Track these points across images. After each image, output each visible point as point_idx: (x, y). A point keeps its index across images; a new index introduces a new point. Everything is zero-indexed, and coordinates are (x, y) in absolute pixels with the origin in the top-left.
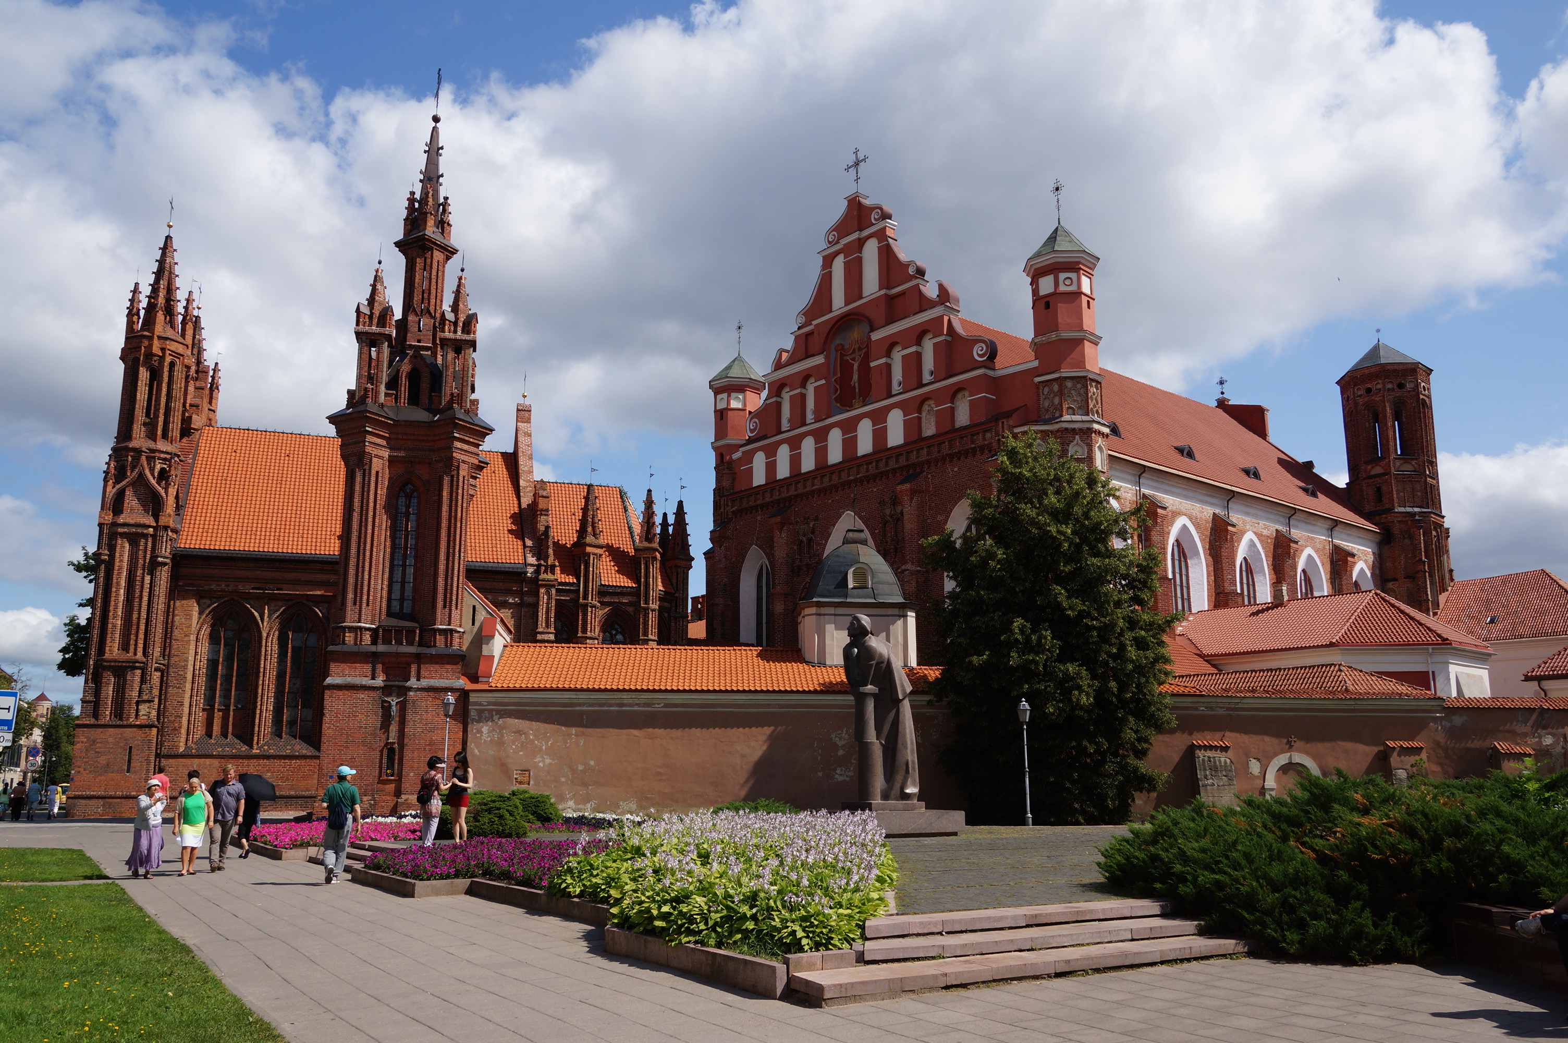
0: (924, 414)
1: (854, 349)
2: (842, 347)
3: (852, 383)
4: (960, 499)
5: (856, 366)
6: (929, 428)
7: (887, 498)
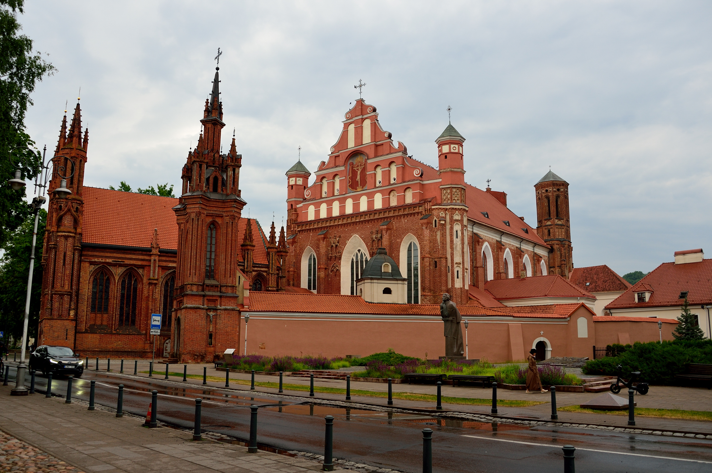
0: (391, 196)
1: (358, 165)
2: (352, 164)
3: (357, 180)
4: (407, 233)
5: (359, 173)
6: (394, 203)
7: (374, 230)
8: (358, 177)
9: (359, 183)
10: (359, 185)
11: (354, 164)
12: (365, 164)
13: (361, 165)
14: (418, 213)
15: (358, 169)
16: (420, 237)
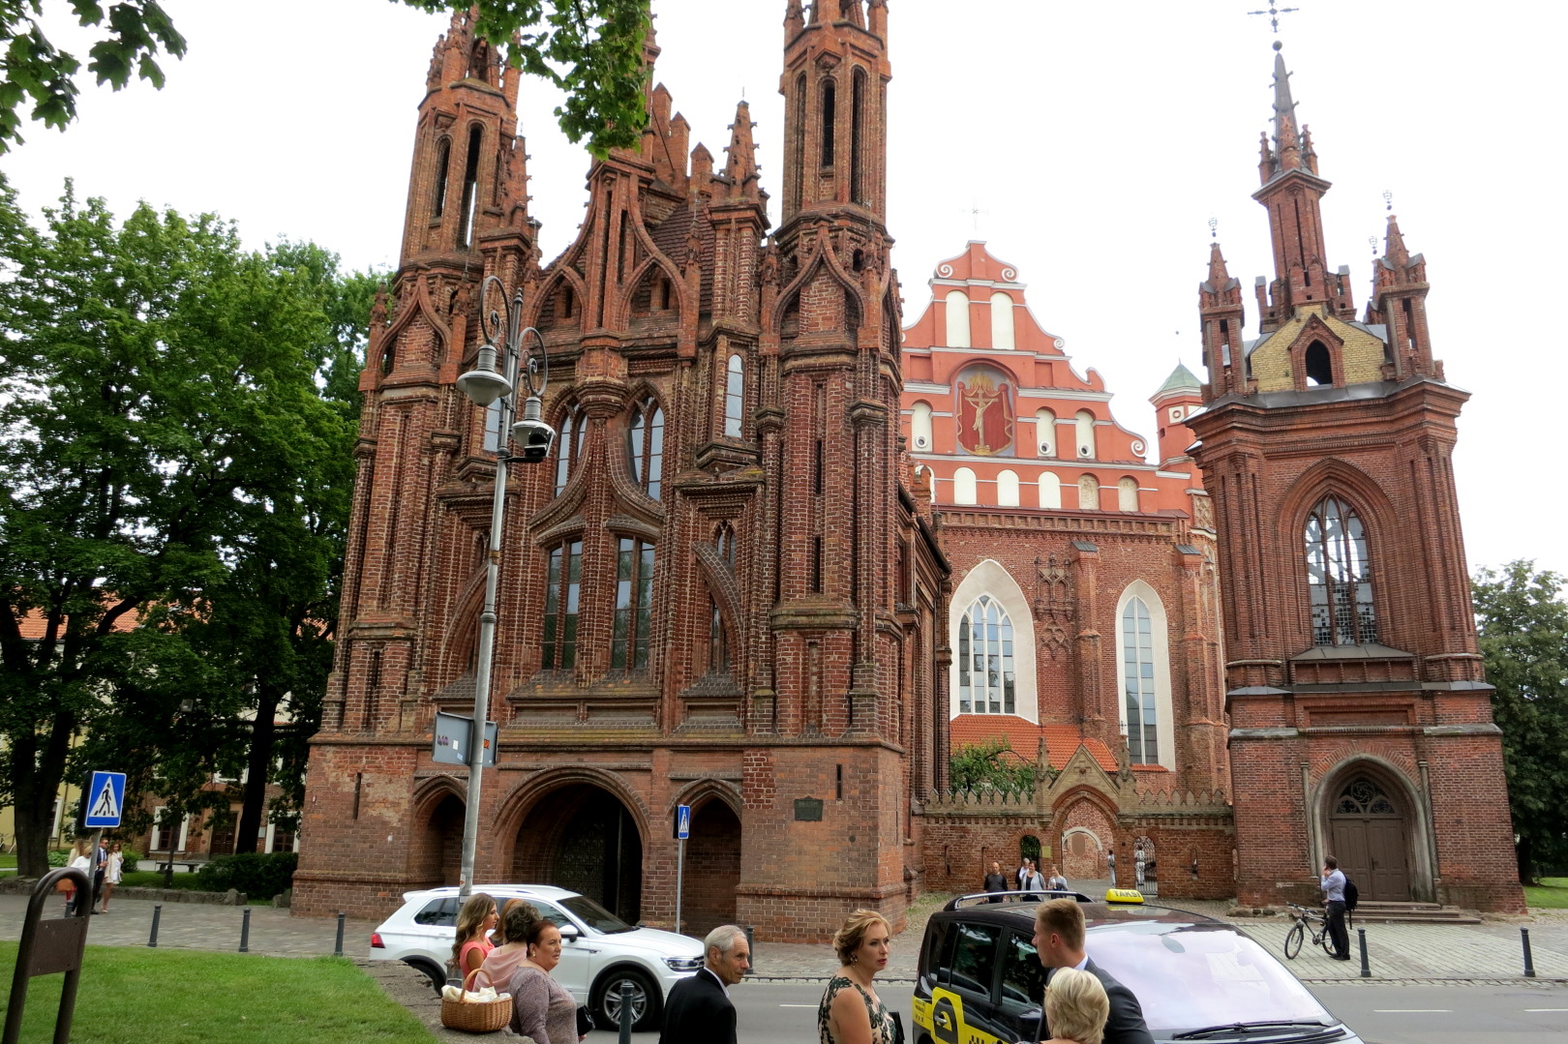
0: (1081, 485)
1: (975, 393)
2: (962, 386)
3: (975, 427)
4: (1134, 578)
5: (979, 412)
6: (1088, 501)
7: (1044, 558)
8: (979, 423)
9: (981, 436)
10: (982, 442)
11: (967, 387)
12: (1000, 396)
13: (984, 396)
14: (1158, 538)
15: (977, 404)
16: (1165, 593)
